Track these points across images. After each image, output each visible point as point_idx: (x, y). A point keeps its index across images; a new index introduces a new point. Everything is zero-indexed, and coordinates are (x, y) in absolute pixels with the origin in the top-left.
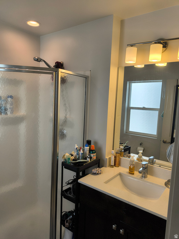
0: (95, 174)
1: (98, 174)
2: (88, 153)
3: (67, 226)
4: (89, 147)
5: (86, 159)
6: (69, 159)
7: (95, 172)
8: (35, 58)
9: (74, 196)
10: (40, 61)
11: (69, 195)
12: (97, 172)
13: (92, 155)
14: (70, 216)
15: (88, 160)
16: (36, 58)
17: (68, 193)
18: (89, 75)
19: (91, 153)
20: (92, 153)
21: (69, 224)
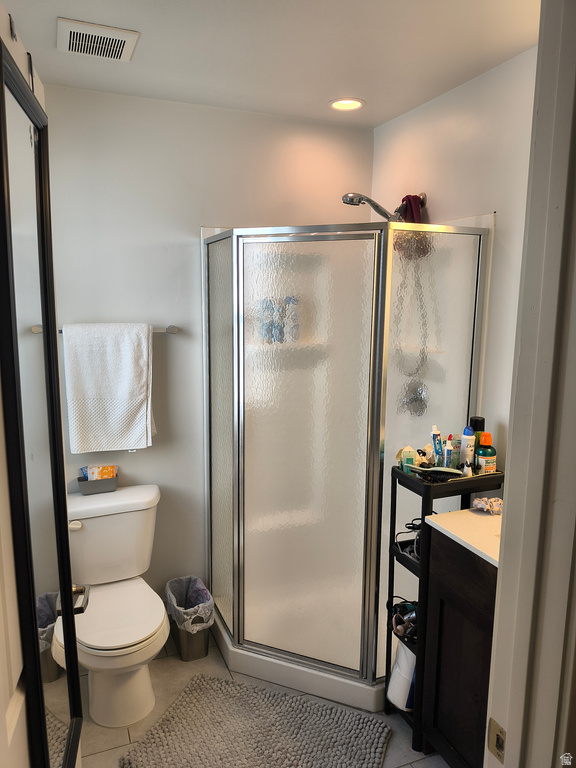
0: (481, 511)
1: (488, 512)
2: (472, 453)
3: (398, 631)
4: (474, 437)
5: (461, 467)
6: (410, 460)
7: (479, 506)
8: (346, 196)
9: (418, 559)
10: (360, 202)
11: (408, 555)
12: (488, 507)
13: (482, 461)
14: (412, 611)
15: (468, 471)
16: (351, 195)
17: (408, 549)
18: (492, 227)
19: (479, 454)
20: (484, 455)
21: (406, 629)
